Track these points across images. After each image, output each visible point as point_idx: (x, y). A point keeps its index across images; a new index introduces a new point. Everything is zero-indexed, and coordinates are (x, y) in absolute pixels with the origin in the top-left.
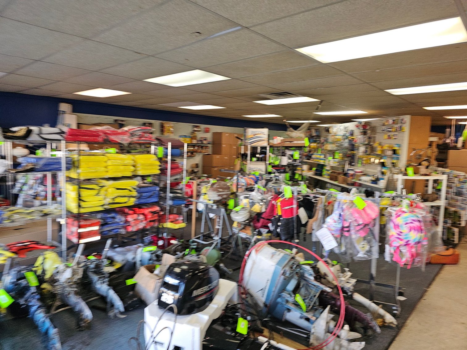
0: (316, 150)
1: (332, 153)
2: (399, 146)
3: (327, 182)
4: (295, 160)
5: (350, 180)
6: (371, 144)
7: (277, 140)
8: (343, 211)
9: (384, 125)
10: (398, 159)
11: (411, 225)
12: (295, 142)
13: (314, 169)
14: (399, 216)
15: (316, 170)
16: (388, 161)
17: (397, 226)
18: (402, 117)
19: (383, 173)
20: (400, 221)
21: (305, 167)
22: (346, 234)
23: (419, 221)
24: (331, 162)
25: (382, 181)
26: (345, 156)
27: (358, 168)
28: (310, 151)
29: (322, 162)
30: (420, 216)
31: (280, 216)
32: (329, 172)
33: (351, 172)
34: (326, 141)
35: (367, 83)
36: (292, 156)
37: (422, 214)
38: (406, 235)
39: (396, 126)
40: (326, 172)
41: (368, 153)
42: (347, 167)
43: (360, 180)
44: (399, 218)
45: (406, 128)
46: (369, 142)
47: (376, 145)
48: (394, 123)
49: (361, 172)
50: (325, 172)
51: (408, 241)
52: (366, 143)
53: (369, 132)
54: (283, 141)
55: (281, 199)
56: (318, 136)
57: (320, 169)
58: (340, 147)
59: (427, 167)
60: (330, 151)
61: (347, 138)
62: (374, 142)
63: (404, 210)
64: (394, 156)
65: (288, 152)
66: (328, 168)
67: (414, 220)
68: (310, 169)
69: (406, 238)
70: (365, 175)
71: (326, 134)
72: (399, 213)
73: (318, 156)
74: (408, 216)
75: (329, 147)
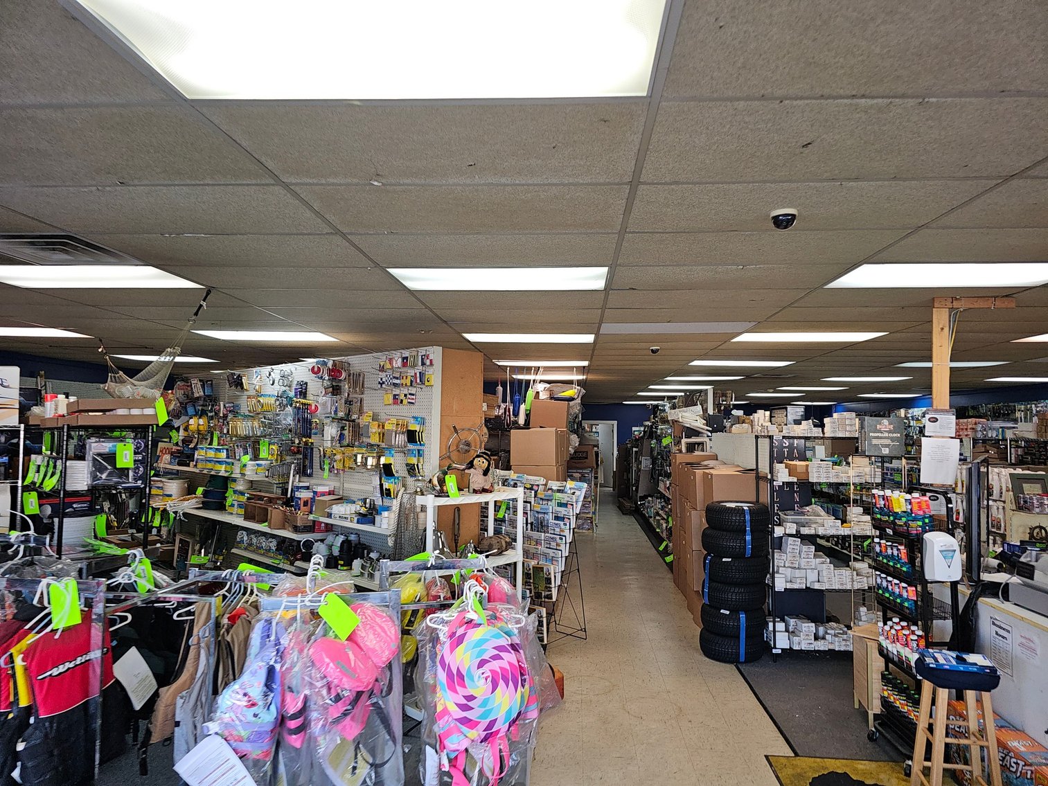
0: (205, 436)
1: (252, 444)
2: (422, 422)
3: (238, 526)
4: (123, 472)
5: (301, 516)
6: (354, 417)
7: (55, 407)
8: (281, 655)
9: (382, 369)
10: (420, 454)
11: (495, 665)
12: (121, 412)
13: (200, 490)
14: (460, 640)
15: (205, 494)
16: (397, 462)
17: (457, 679)
18: (422, 351)
19: (386, 493)
20: (463, 658)
21: (173, 487)
22: (295, 741)
23: (514, 647)
24: (248, 469)
25: (385, 514)
26: (287, 450)
27: (323, 483)
28: (186, 441)
29: (222, 470)
30: (514, 628)
31: (29, 711)
32: (243, 499)
33: (304, 495)
34: (235, 411)
35: (344, 235)
36: (111, 458)
37: (518, 622)
38: (485, 703)
39: (411, 372)
40: (235, 497)
41: (346, 442)
42: (293, 480)
43: (329, 515)
44: (461, 647)
45: (435, 375)
46: (348, 414)
47: (365, 420)
48: (404, 365)
49: (330, 493)
50: (231, 498)
51: (493, 723)
52: (341, 414)
53: (346, 387)
54: (74, 411)
55: (31, 639)
56: (212, 399)
57: (216, 489)
58: (272, 427)
59: (486, 473)
60: (247, 438)
61: (290, 402)
62: (361, 412)
63: (471, 615)
64: (410, 446)
65: (96, 446)
66: (240, 487)
67: (500, 648)
68: (190, 491)
69: (484, 715)
70: (341, 500)
71: (234, 391)
72: (460, 631)
73: (211, 454)
74: (484, 638)
75: (243, 427)
